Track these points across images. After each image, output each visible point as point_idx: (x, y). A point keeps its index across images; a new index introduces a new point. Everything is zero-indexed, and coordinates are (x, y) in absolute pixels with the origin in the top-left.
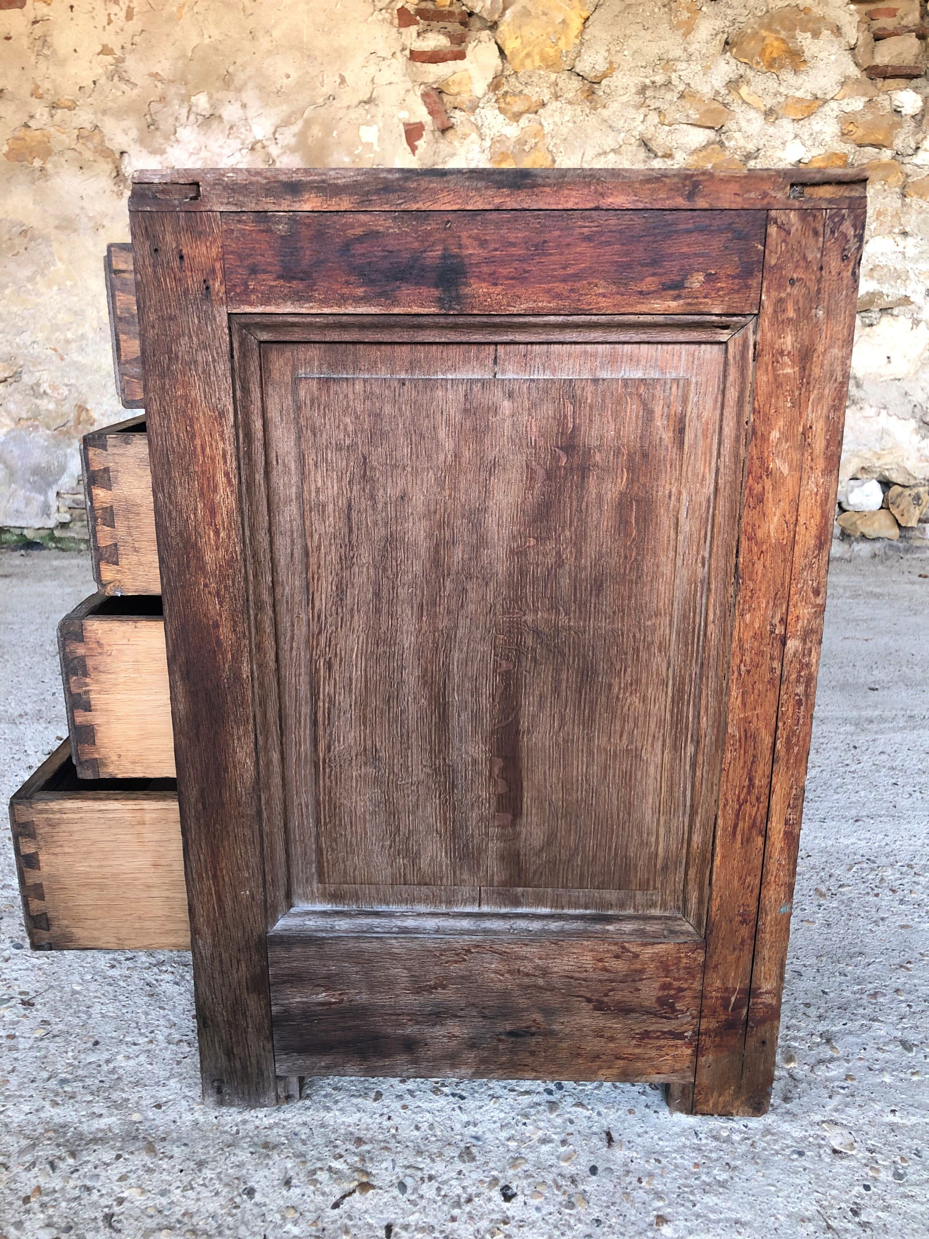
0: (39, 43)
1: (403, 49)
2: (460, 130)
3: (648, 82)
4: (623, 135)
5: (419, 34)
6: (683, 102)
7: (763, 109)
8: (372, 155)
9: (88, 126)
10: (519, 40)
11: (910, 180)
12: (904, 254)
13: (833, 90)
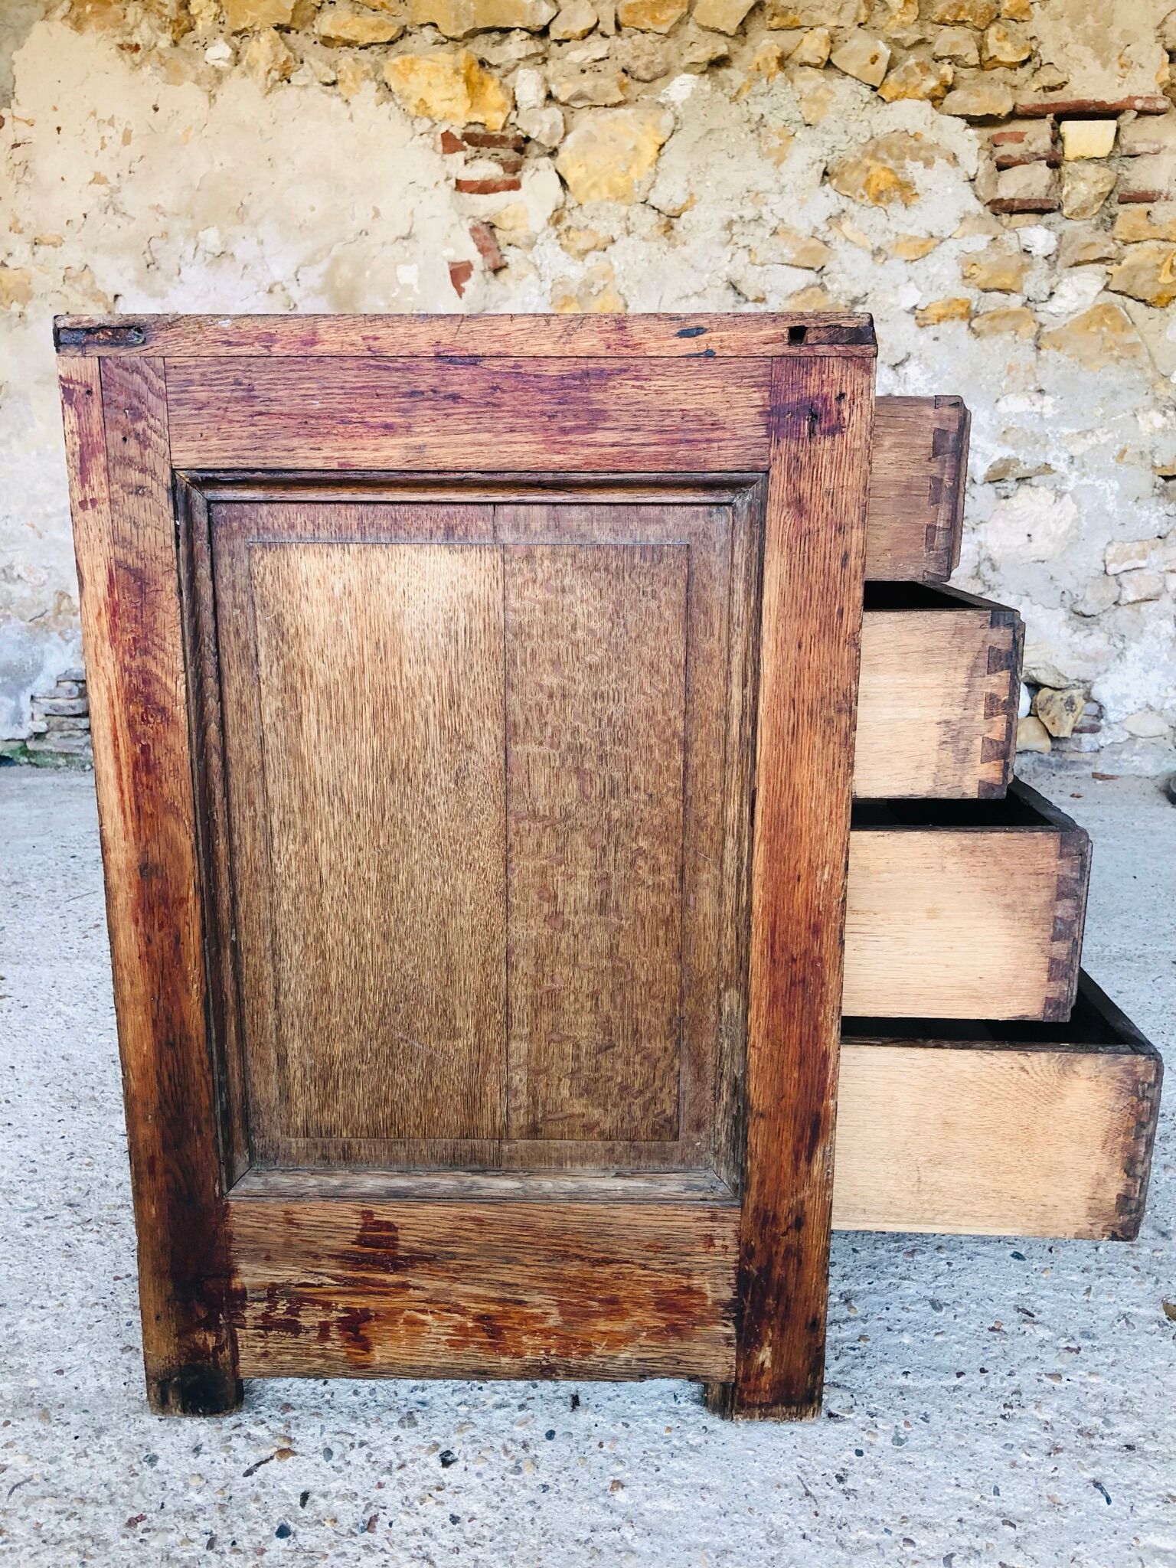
0: (21, 169)
1: (448, 179)
2: (514, 269)
3: (735, 216)
4: (707, 276)
5: (466, 162)
6: (776, 239)
7: (870, 248)
8: (410, 299)
9: (77, 266)
10: (583, 169)
11: (1045, 330)
12: (1041, 415)
13: (951, 227)
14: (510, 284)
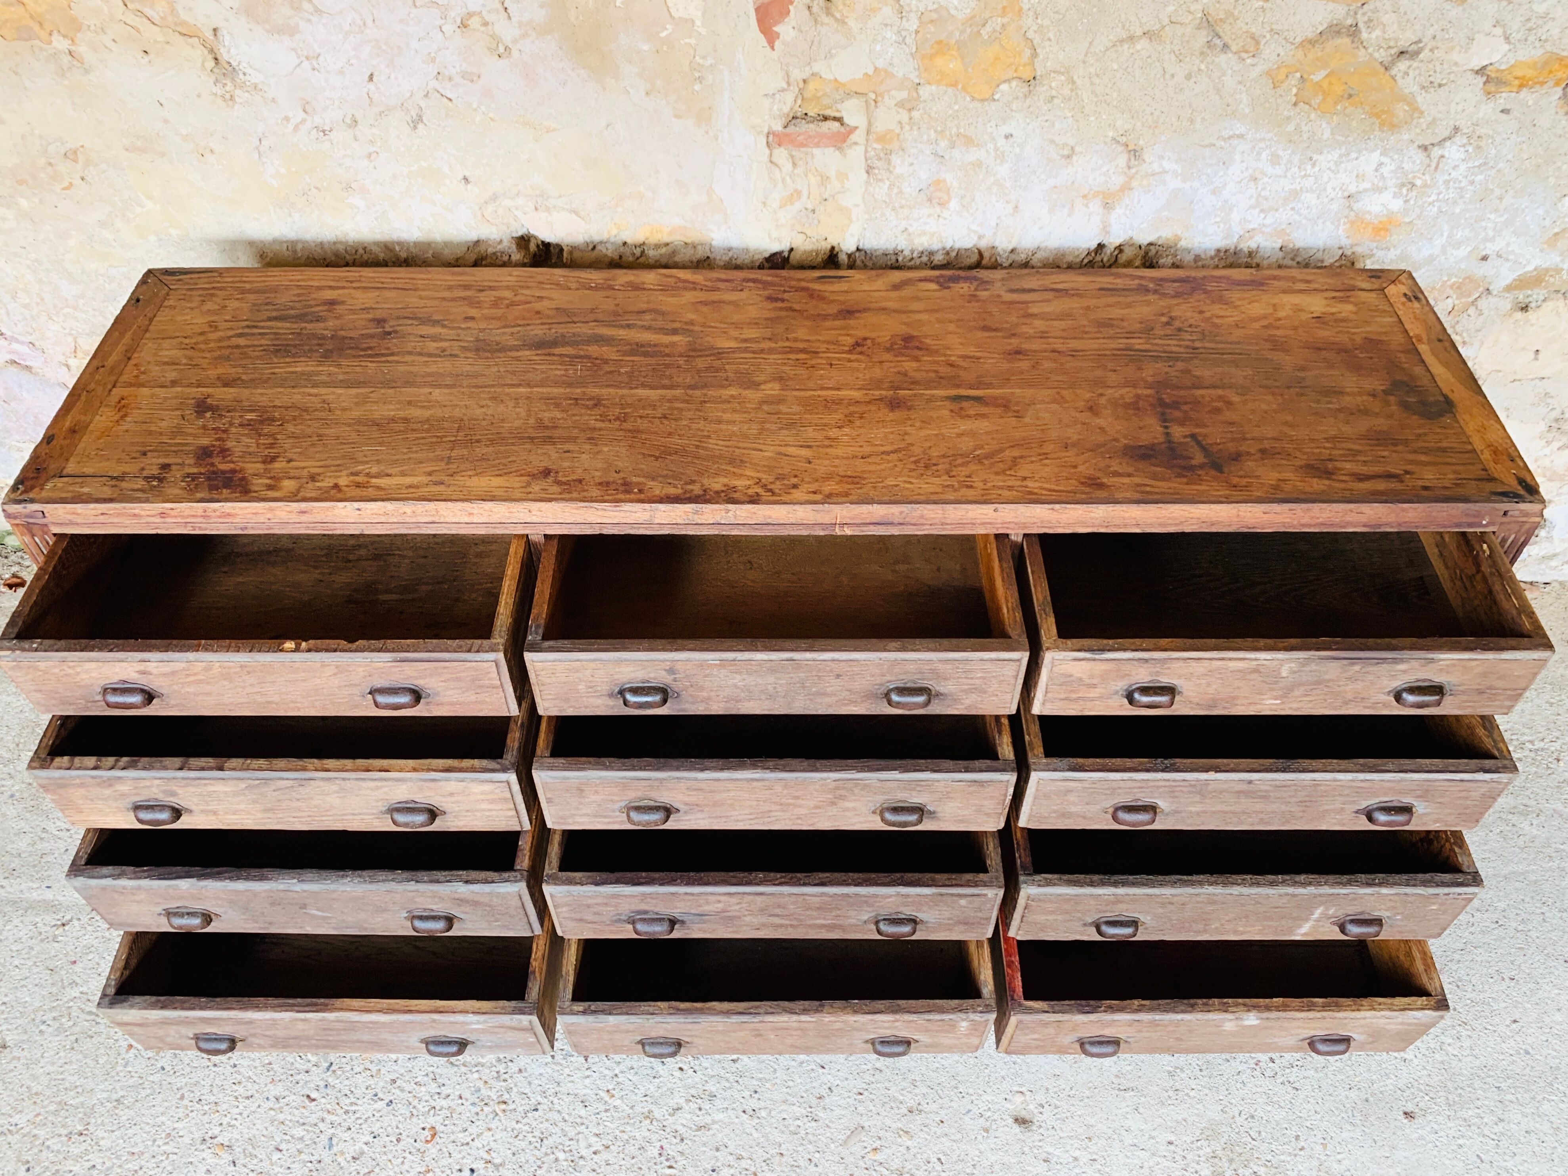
8: (691, 41)
14: (851, 23)
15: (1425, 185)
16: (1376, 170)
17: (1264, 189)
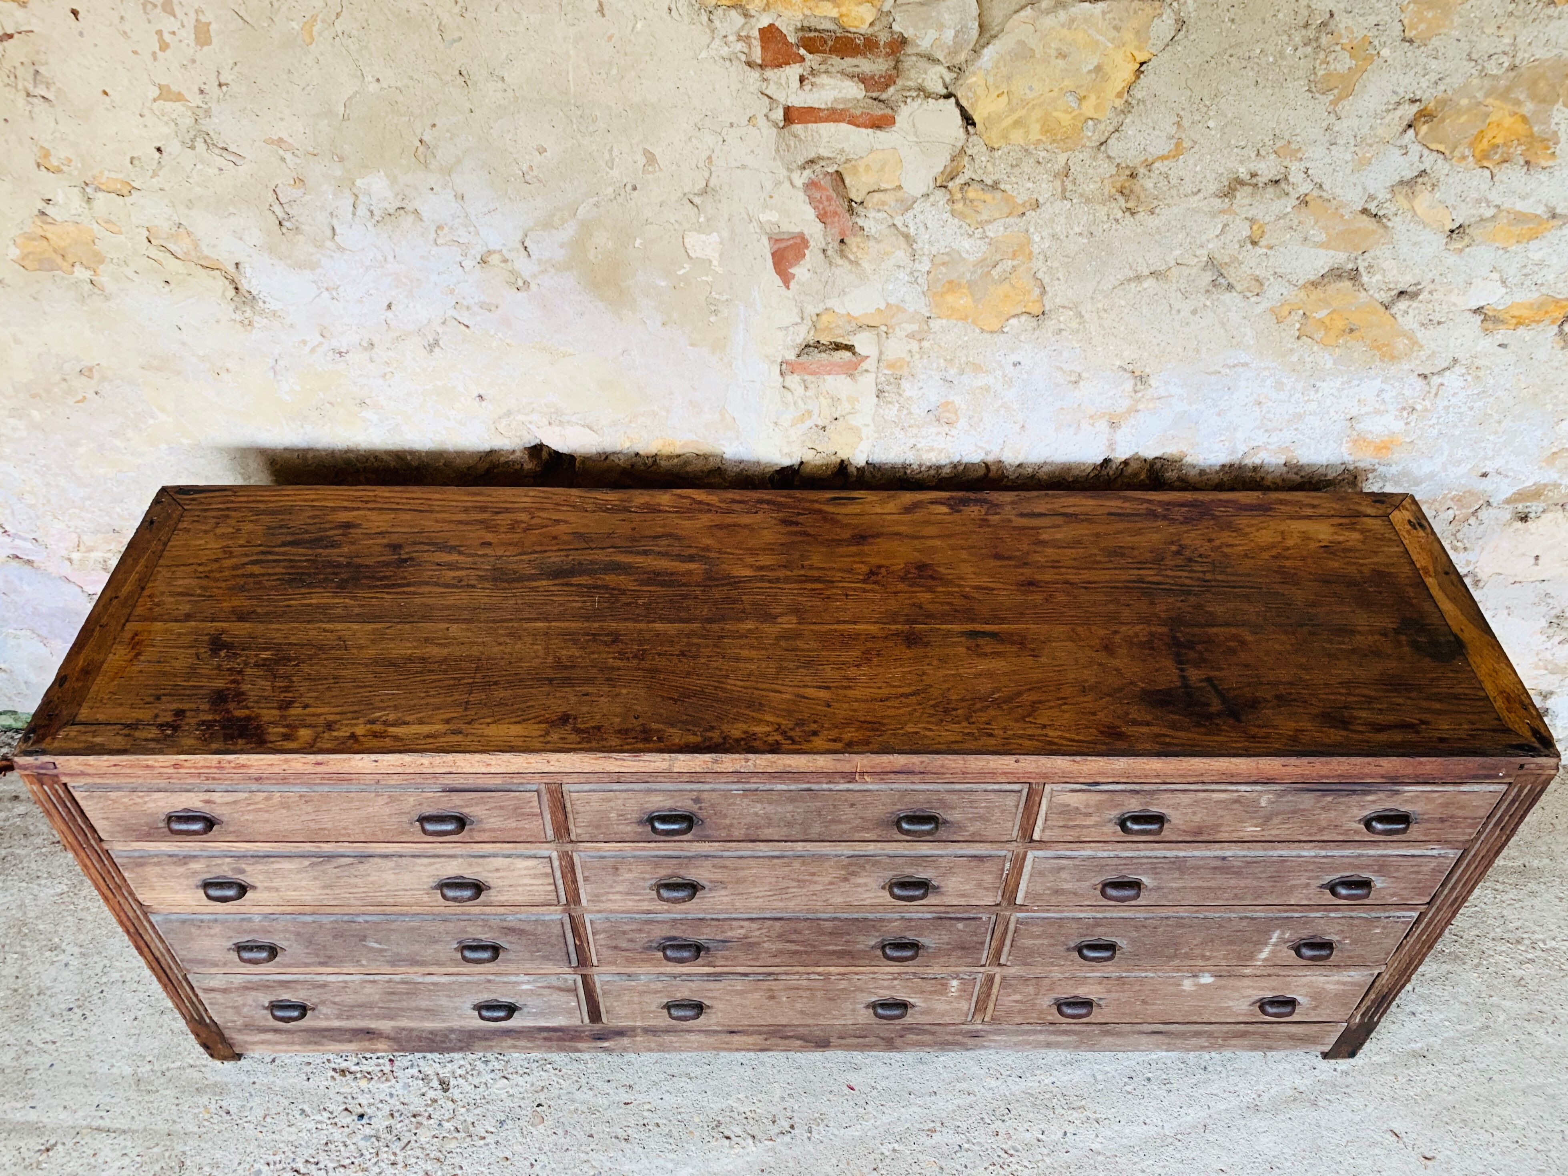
1: (771, 107)
2: (871, 239)
3: (1243, 173)
4: (1177, 253)
5: (803, 79)
6: (1303, 214)
7: (1448, 225)
8: (709, 279)
9: (166, 225)
10: (1005, 98)
14: (865, 264)
15: (1426, 410)
16: (1378, 396)
17: (1268, 412)
